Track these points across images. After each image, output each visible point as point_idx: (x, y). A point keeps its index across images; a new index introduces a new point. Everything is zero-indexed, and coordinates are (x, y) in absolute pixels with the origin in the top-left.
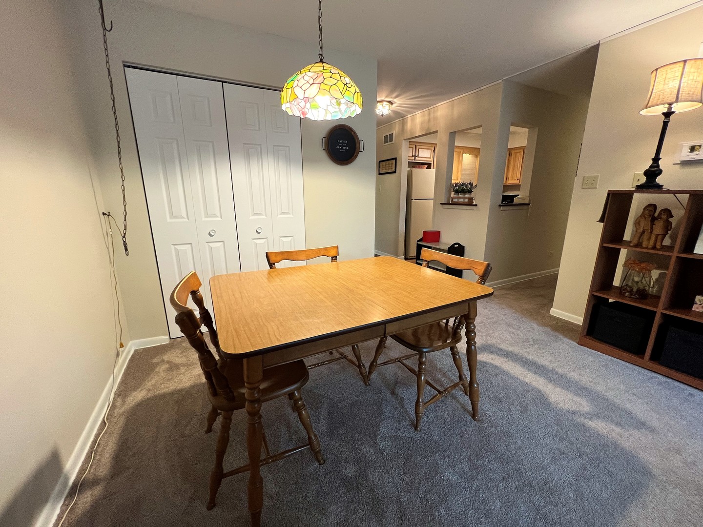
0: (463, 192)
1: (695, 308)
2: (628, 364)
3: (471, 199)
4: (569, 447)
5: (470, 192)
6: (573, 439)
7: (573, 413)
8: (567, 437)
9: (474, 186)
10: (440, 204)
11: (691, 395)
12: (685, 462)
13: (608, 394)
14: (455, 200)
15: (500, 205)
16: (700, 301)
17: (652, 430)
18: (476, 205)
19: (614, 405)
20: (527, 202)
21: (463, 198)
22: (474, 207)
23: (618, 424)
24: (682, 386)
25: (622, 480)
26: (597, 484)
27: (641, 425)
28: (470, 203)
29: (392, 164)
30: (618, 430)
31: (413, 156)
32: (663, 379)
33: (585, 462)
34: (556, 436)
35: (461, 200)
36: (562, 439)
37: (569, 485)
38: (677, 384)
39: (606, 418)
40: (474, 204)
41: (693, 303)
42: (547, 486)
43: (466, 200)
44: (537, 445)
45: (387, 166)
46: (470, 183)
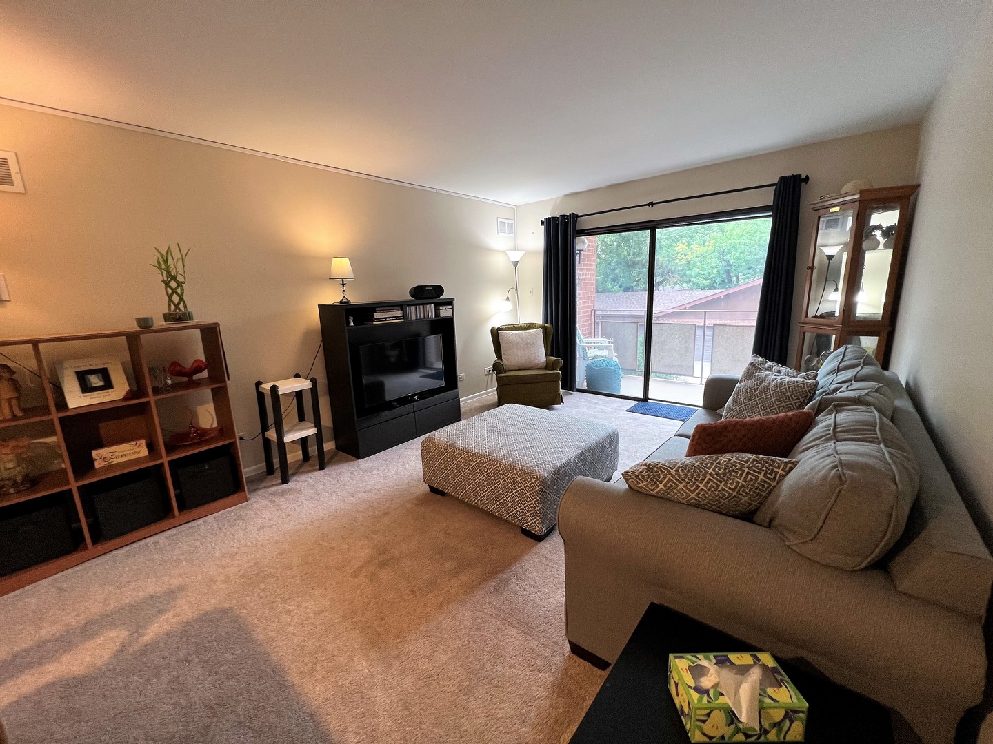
1: (97, 465)
2: (76, 569)
4: (171, 670)
6: (163, 662)
7: (121, 650)
8: (156, 667)
11: (156, 543)
12: (224, 582)
13: (112, 606)
16: (98, 455)
17: (182, 588)
19: (133, 606)
23: (161, 612)
24: (142, 543)
25: (227, 633)
26: (226, 655)
27: (172, 594)
30: (169, 615)
32: (123, 551)
33: (197, 660)
34: (149, 680)
36: (157, 675)
37: (220, 682)
38: (135, 545)
39: (148, 620)
41: (91, 461)
42: (215, 707)
44: (153, 708)
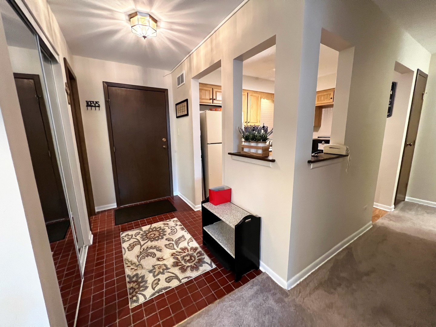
0: (255, 139)
3: (266, 151)
5: (264, 139)
9: (269, 130)
10: (229, 154)
14: (246, 150)
15: (310, 162)
18: (273, 161)
20: (344, 153)
21: (256, 148)
22: (271, 164)
28: (264, 157)
29: (185, 106)
31: (210, 99)
35: (253, 151)
40: (270, 158)
43: (260, 152)
45: (181, 108)
46: (264, 127)
